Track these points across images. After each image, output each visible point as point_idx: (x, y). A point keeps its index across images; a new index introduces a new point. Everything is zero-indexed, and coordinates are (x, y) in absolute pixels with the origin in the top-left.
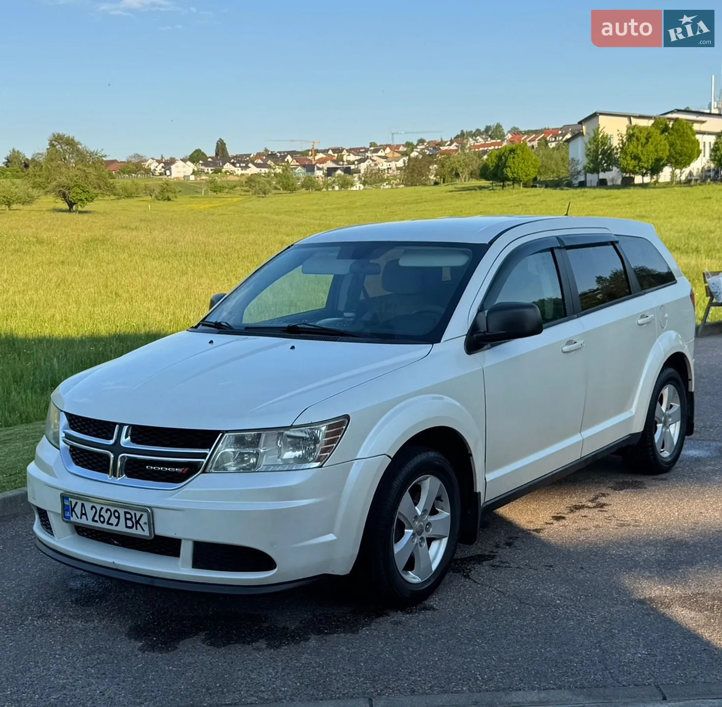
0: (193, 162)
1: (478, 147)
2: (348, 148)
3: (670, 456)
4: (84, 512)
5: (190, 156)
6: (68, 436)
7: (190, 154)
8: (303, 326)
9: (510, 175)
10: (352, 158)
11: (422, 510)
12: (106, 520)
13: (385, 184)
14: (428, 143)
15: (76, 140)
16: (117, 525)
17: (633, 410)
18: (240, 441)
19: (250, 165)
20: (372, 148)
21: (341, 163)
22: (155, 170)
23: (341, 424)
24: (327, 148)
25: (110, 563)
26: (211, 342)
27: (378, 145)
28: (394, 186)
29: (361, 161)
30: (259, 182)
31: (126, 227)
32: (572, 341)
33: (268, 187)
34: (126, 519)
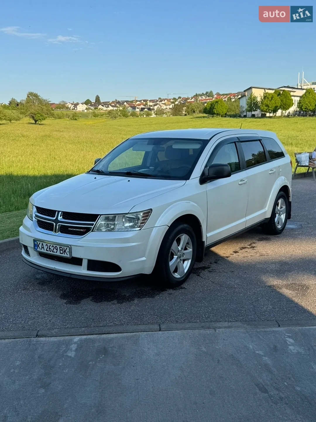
0: (86, 105)
1: (203, 100)
2: (149, 100)
3: (281, 228)
4: (43, 247)
5: (85, 102)
6: (36, 216)
7: (85, 101)
8: (133, 172)
9: (216, 112)
10: (151, 104)
11: (181, 247)
12: (52, 250)
13: (164, 115)
14: (182, 98)
15: (38, 94)
16: (56, 252)
17: (267, 208)
18: (107, 219)
19: (109, 106)
20: (159, 100)
21: (147, 106)
22: (70, 107)
23: (149, 212)
24: (141, 100)
25: (53, 268)
26: (95, 178)
27: (162, 99)
28: (168, 116)
29: (154, 105)
30: (113, 113)
31: (58, 131)
32: (242, 180)
33: (117, 115)
34: (60, 250)
